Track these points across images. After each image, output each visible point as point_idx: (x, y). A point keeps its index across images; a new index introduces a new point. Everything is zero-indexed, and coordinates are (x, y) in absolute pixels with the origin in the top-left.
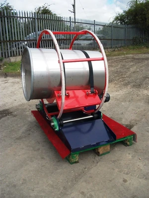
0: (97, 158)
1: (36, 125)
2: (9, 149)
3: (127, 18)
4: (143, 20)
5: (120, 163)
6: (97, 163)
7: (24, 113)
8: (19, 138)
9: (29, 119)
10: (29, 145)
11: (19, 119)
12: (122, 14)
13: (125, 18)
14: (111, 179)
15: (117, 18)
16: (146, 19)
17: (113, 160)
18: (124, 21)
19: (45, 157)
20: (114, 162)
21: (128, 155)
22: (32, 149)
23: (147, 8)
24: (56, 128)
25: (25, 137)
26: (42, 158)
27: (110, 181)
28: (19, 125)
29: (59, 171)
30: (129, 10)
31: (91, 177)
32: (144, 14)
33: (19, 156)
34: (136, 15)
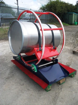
0: (60, 86)
1: (15, 69)
2: (4, 85)
3: (47, 9)
4: (54, 10)
5: (73, 88)
6: (61, 89)
7: (4, 62)
8: (8, 78)
9: (9, 65)
10: (16, 82)
11: (3, 66)
12: (44, 6)
13: (45, 8)
14: (73, 98)
15: (41, 9)
16: (56, 9)
17: (69, 86)
18: (45, 10)
19: (30, 89)
20: (70, 87)
21: (75, 83)
22: (19, 84)
23: (56, 4)
24: (35, 71)
25: (11, 77)
26: (28, 90)
27: (74, 99)
28: (4, 70)
29: (42, 97)
30: (47, 4)
31: (62, 98)
32: (55, 7)
33: (13, 90)
34: (51, 7)
